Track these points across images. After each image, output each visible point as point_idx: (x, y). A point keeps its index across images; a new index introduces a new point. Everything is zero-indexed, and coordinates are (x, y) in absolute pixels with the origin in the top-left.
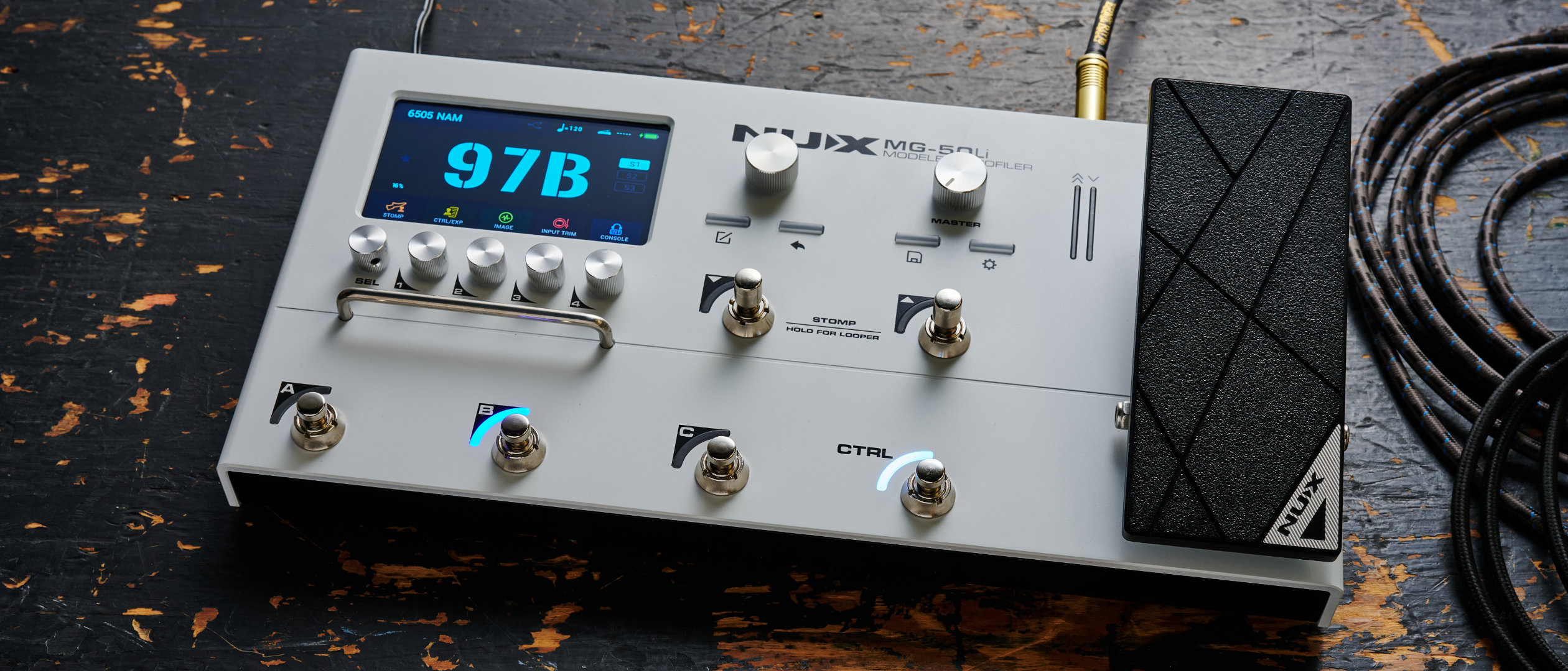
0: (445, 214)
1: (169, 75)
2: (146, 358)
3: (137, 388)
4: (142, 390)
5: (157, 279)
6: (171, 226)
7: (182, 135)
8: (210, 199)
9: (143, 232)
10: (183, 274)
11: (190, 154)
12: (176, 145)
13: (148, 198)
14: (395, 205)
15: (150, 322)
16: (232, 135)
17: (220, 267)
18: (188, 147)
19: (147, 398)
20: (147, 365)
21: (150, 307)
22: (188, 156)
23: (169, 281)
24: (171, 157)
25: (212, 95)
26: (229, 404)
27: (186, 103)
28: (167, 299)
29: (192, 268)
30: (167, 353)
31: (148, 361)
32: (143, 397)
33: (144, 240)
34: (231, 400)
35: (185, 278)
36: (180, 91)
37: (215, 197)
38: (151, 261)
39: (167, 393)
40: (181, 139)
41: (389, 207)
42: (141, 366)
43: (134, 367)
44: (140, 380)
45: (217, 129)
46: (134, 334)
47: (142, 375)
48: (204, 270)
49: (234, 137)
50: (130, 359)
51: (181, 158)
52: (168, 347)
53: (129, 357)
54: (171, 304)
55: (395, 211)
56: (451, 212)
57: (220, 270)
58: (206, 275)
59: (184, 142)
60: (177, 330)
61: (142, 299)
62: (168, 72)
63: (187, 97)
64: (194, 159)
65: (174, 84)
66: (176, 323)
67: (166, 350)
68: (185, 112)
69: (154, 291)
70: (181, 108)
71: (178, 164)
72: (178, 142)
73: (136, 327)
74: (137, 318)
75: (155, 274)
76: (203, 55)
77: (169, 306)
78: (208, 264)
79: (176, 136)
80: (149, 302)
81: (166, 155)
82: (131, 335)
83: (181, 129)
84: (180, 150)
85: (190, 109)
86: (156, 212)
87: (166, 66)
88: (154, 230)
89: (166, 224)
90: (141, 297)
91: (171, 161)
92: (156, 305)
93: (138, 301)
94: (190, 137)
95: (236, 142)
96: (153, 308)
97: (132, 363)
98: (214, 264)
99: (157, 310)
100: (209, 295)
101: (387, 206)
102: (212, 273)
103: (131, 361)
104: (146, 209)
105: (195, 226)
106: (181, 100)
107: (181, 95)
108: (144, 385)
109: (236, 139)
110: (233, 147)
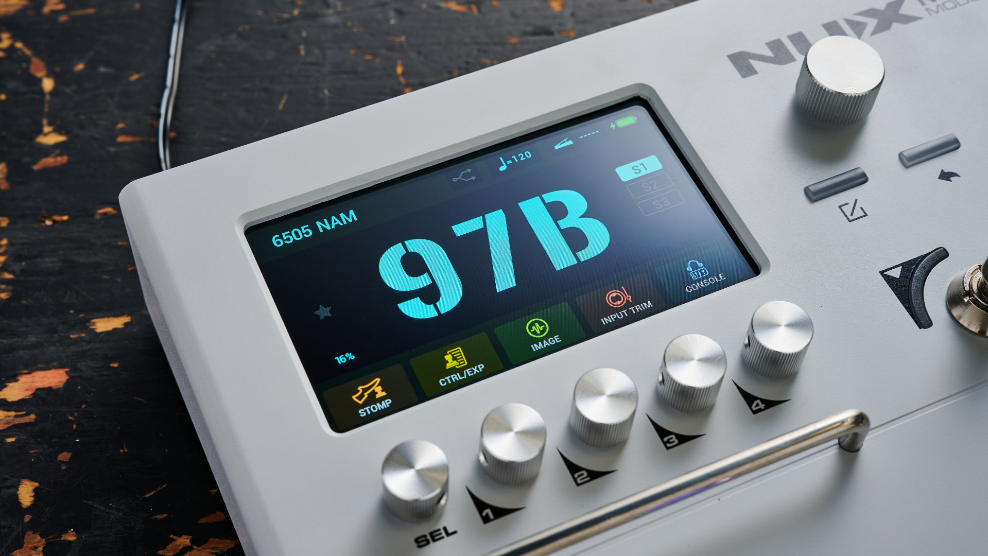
0: (449, 366)
1: (20, 50)
2: (32, 479)
3: (24, 533)
4: (32, 536)
5: (35, 346)
6: (49, 262)
7: (47, 129)
8: (98, 217)
9: (8, 276)
10: (72, 336)
11: (61, 155)
12: (40, 144)
13: (9, 224)
14: (365, 390)
15: (32, 417)
16: (117, 123)
17: (126, 319)
18: (57, 146)
19: (41, 549)
20: (36, 490)
21: (30, 393)
22: (59, 159)
23: (52, 348)
24: (35, 162)
25: (82, 71)
26: (170, 546)
27: (48, 84)
28: (54, 378)
29: (84, 325)
30: (64, 468)
31: (37, 484)
32: (35, 548)
33: (10, 288)
34: (174, 540)
35: (79, 340)
36: (38, 69)
37: (105, 214)
38: (23, 320)
39: (71, 537)
40: (46, 135)
41: (360, 398)
42: (26, 493)
43: (15, 498)
44: (27, 518)
45: (95, 116)
46: (10, 440)
47: (30, 509)
48: (103, 325)
49: (120, 126)
50: (7, 484)
51: (49, 161)
52: (65, 456)
53: (7, 479)
54: (61, 385)
55: (373, 399)
56: (454, 359)
57: (126, 324)
58: (108, 333)
59: (51, 138)
60: (75, 426)
61: (16, 381)
62: (19, 45)
63: (48, 76)
64: (69, 162)
65: (27, 60)
66: (72, 415)
67: (63, 462)
68: (48, 97)
69: (32, 367)
70: (41, 91)
71: (46, 171)
72: (43, 140)
73: (13, 429)
74: (12, 413)
75: (32, 339)
76: (63, 18)
77: (58, 389)
78: (109, 316)
79: (40, 132)
80: (27, 386)
81: (28, 159)
82: (5, 443)
83: (45, 121)
84: (47, 151)
85: (54, 92)
86: (23, 244)
87: (14, 38)
88: (24, 272)
89: (38, 260)
90: (14, 379)
91: (36, 167)
92: (38, 390)
93: (10, 384)
94: (58, 130)
95: (124, 132)
96: (34, 394)
97: (11, 491)
98: (116, 316)
99: (42, 396)
100: (116, 365)
101: (354, 397)
102: (115, 330)
103: (8, 487)
104: (9, 240)
105: (81, 260)
106: (39, 81)
107: (40, 74)
108: (34, 527)
109: (122, 129)
110: (121, 139)
